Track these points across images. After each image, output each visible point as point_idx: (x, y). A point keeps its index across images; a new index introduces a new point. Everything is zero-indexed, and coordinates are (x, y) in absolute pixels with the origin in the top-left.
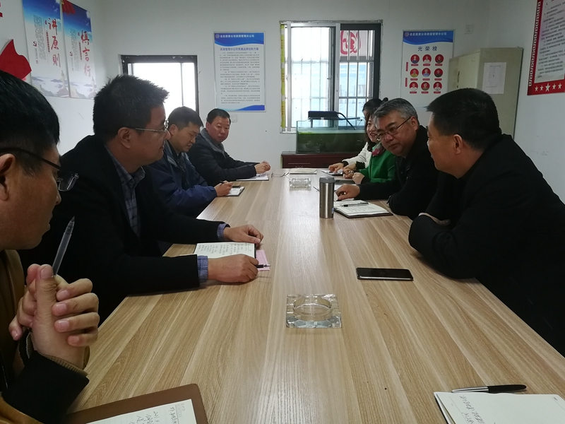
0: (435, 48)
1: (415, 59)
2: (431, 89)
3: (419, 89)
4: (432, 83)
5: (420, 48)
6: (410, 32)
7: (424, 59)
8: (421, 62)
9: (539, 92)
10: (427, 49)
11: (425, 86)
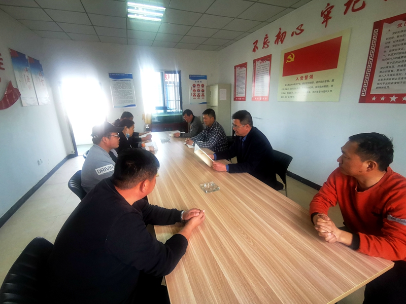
0: (201, 82)
1: (194, 86)
2: (201, 97)
3: (197, 97)
4: (201, 94)
5: (196, 82)
6: (191, 75)
8: (196, 87)
9: (237, 100)
10: (198, 82)
11: (199, 96)
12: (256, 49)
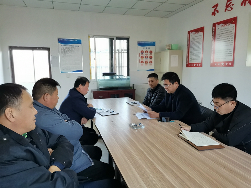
0: (149, 48)
1: (142, 52)
2: (148, 64)
3: (144, 64)
4: (149, 61)
5: (144, 48)
6: (140, 42)
7: (146, 52)
8: (144, 53)
9: (191, 66)
10: (146, 48)
11: (146, 62)
12: (216, 12)
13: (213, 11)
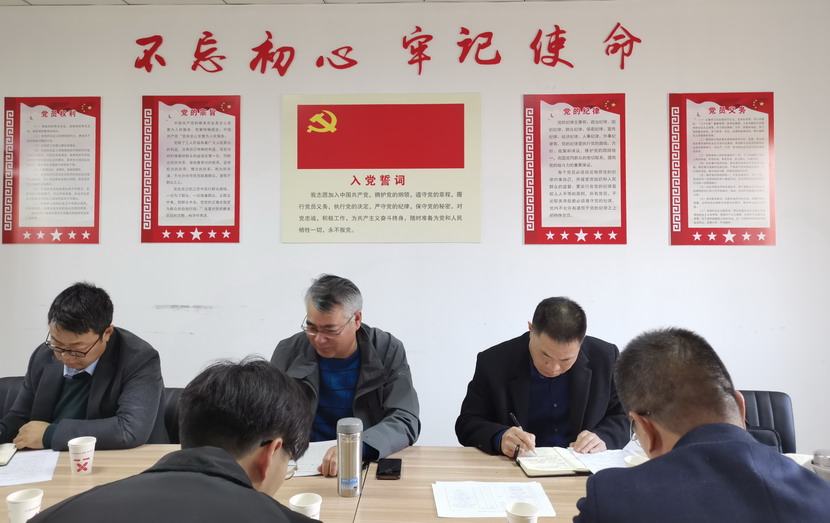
12: (153, 61)
13: (142, 56)
